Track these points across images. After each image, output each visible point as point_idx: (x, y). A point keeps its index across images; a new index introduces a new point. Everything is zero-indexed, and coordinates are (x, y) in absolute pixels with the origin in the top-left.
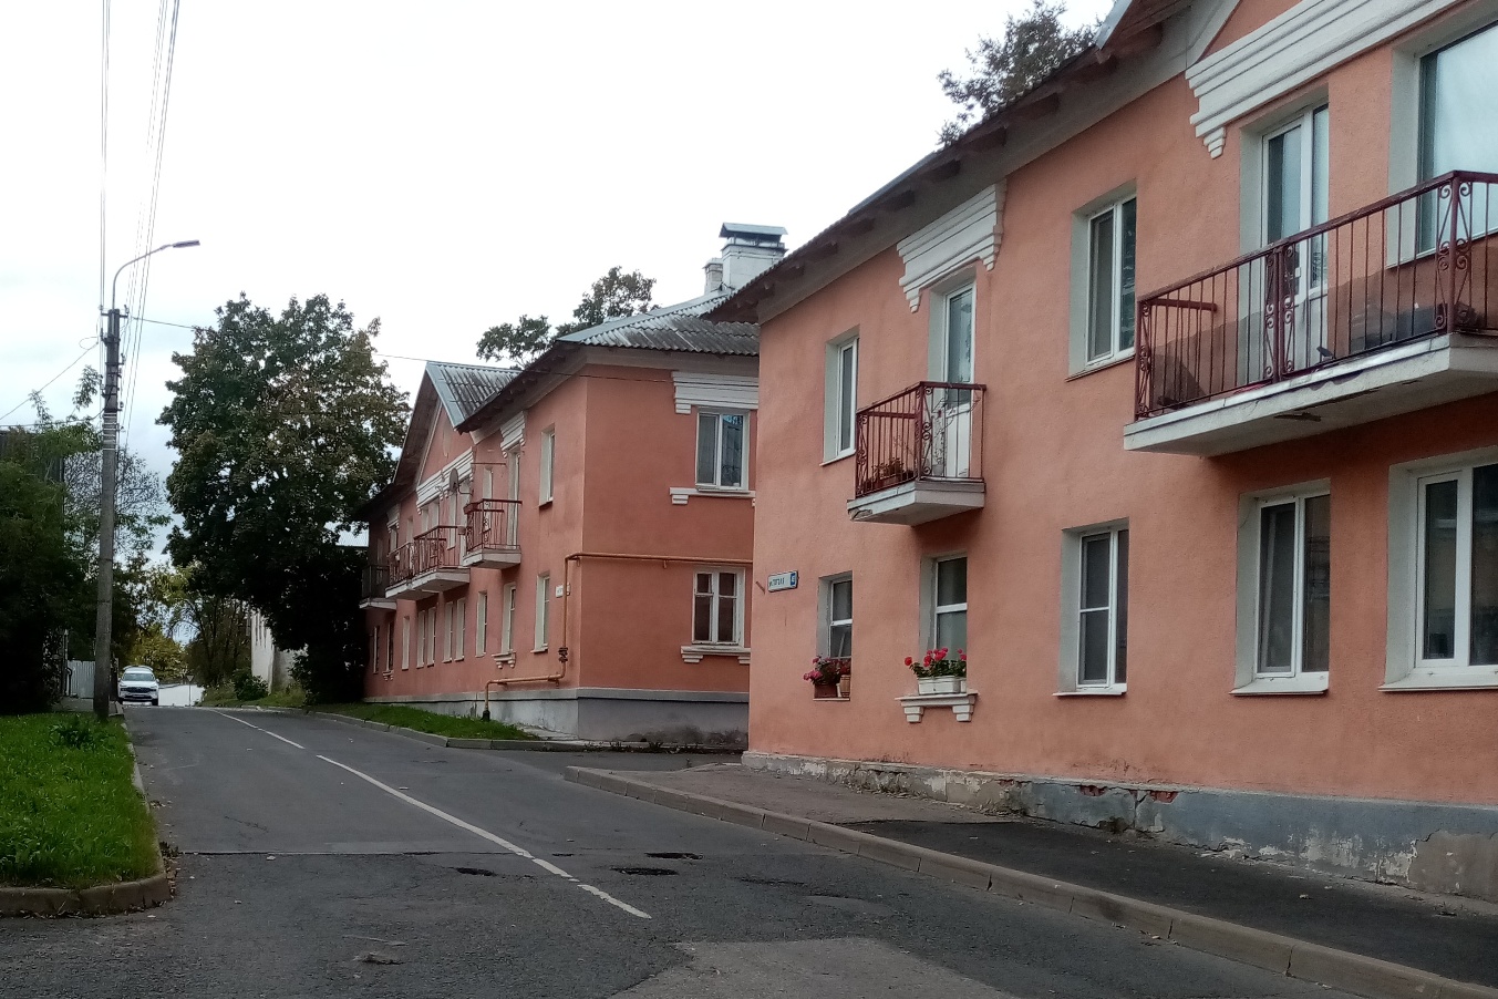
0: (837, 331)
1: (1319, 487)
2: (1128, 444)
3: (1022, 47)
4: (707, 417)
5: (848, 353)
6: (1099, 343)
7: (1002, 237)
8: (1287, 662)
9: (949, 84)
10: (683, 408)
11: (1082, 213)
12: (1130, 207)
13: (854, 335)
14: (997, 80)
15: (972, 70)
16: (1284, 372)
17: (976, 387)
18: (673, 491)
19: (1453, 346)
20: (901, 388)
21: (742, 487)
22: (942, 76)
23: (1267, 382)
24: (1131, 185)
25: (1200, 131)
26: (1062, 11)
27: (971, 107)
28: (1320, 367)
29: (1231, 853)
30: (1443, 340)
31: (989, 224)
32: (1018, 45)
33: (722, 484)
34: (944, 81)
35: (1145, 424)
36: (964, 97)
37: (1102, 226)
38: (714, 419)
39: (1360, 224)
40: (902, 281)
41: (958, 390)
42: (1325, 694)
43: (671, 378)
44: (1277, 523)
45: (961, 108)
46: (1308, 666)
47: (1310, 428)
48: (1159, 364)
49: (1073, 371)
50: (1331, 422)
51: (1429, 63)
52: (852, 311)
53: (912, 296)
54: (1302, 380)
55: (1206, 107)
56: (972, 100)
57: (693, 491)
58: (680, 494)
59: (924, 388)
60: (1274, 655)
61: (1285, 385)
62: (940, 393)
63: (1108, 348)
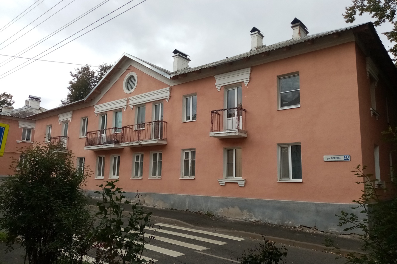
0: (48, 124)
1: (104, 156)
2: (84, 149)
3: (84, 71)
4: (24, 129)
5: (50, 127)
6: (83, 135)
7: (72, 118)
8: (100, 175)
9: (71, 74)
10: (20, 127)
11: (82, 118)
12: (87, 119)
13: (51, 125)
14: (80, 75)
15: (75, 72)
16: (100, 144)
17: (67, 137)
18: (17, 141)
19: (114, 145)
20: (57, 136)
21: (30, 141)
22: (70, 72)
23: (99, 145)
24: (88, 117)
25: (95, 113)
26: (90, 66)
27: (75, 78)
28: (104, 144)
29: (93, 198)
30: (113, 144)
31: (71, 116)
32: (83, 70)
33: (26, 140)
34: (71, 73)
35: (86, 147)
36: (74, 77)
37: (84, 120)
38: (26, 129)
39: (109, 130)
40: (58, 120)
41: (65, 137)
42: (103, 179)
43: (18, 122)
44: (100, 159)
45: (73, 78)
46: (103, 176)
47: (103, 150)
48: (88, 140)
49: (80, 137)
50: (105, 149)
51: (116, 113)
52: (51, 122)
53: (60, 122)
54: (101, 145)
55: (96, 111)
56: (75, 77)
57: (21, 141)
58: (18, 141)
59: (60, 137)
60: (99, 175)
61: (100, 146)
62: (62, 137)
63: (84, 135)
